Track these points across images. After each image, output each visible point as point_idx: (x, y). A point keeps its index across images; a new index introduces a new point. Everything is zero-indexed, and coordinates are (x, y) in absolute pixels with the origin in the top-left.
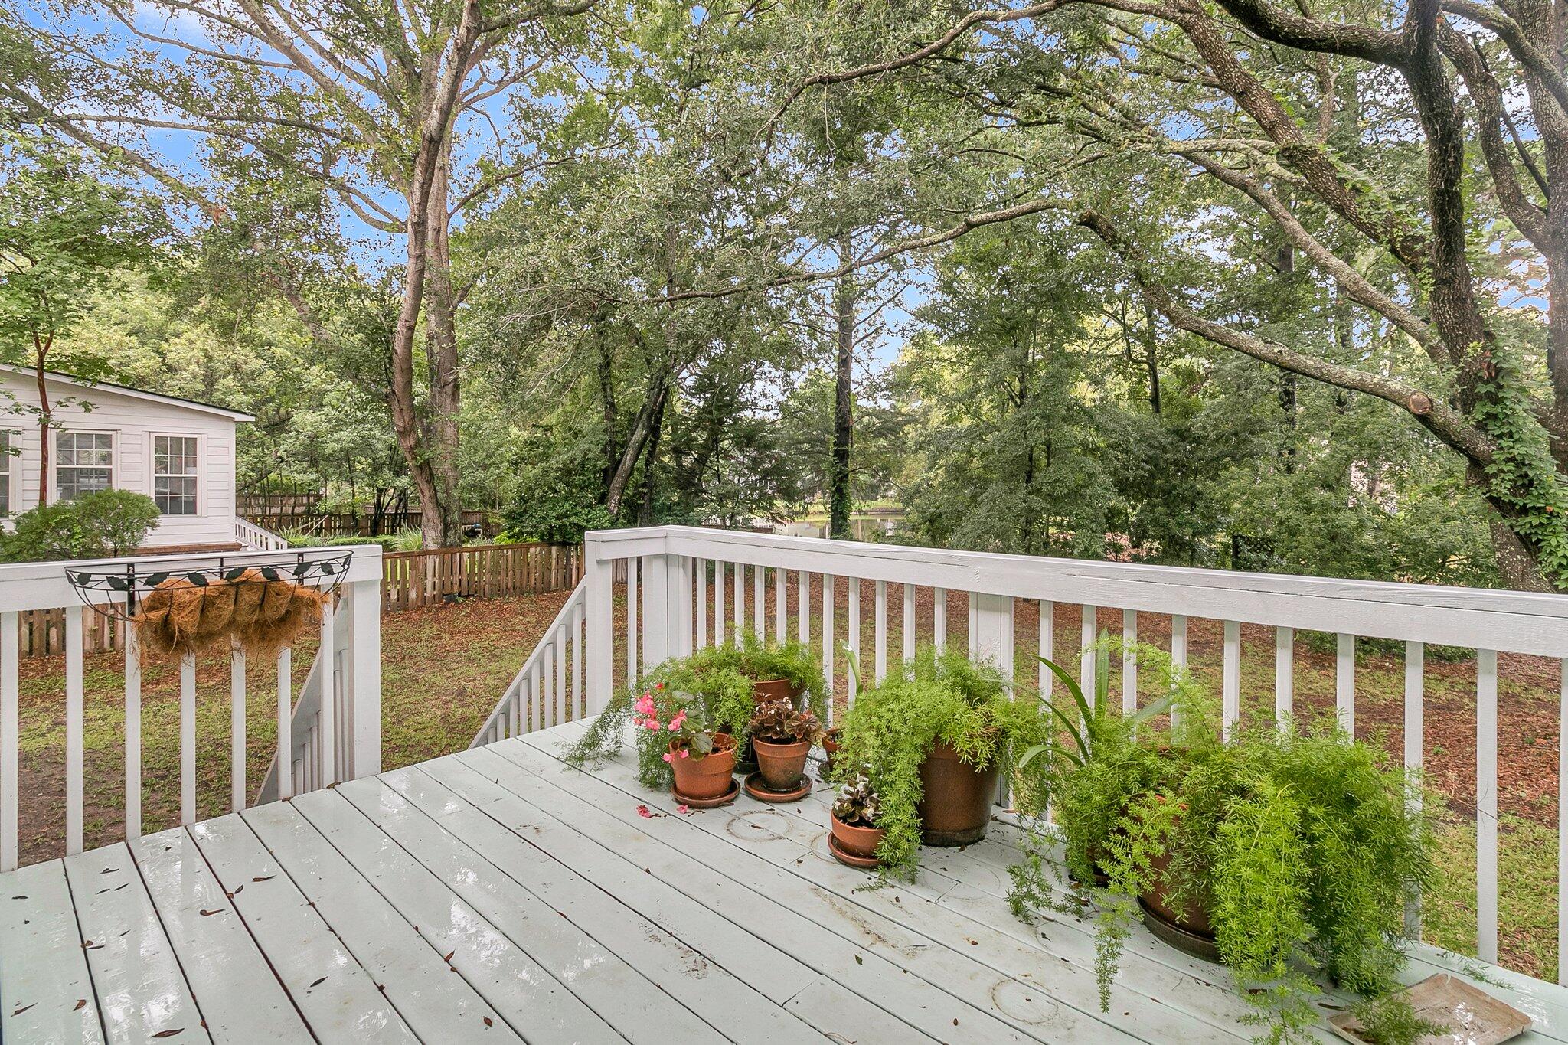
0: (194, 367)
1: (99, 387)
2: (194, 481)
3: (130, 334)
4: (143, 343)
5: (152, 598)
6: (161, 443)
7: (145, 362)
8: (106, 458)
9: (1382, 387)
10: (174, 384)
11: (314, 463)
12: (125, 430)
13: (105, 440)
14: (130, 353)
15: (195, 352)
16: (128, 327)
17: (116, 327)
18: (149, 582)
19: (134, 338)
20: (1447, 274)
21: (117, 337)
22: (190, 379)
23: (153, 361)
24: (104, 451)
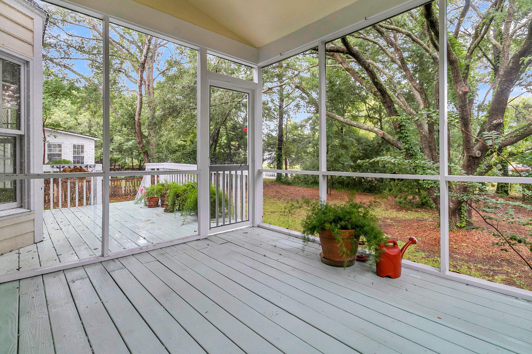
0: (85, 124)
1: (58, 131)
2: (83, 157)
3: (68, 114)
4: (71, 116)
5: (63, 170)
6: (74, 146)
7: (72, 122)
8: (60, 151)
9: (373, 130)
10: (80, 129)
11: (121, 152)
12: (65, 142)
13: (60, 146)
14: (67, 120)
15: (86, 119)
16: (67, 112)
17: (64, 112)
18: (62, 167)
19: (69, 115)
20: (384, 101)
21: (64, 115)
22: (84, 127)
23: (74, 122)
24: (60, 149)
